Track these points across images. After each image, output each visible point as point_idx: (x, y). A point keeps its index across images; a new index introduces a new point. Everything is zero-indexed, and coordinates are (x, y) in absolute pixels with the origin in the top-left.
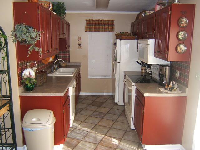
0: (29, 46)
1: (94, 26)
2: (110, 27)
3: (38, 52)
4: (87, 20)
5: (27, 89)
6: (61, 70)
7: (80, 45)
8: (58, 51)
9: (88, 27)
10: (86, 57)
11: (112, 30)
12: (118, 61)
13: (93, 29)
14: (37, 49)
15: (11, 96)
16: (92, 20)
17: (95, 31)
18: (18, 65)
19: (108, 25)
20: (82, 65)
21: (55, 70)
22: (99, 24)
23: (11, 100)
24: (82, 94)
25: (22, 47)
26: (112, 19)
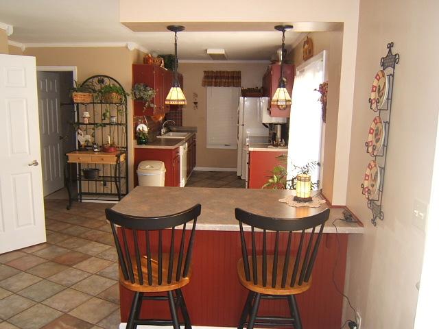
0: (145, 103)
1: (214, 80)
2: (235, 81)
3: (152, 108)
4: (205, 72)
5: (140, 143)
6: (171, 134)
7: (196, 103)
8: (169, 109)
9: (207, 80)
10: (204, 119)
11: (238, 85)
12: (241, 123)
13: (213, 84)
14: (152, 105)
15: (127, 148)
16: (212, 72)
17: (215, 86)
18: (134, 120)
19: (233, 77)
20: (198, 130)
21: (165, 133)
22: (221, 77)
23: (127, 150)
24: (196, 169)
25: (139, 104)
26: (237, 70)
